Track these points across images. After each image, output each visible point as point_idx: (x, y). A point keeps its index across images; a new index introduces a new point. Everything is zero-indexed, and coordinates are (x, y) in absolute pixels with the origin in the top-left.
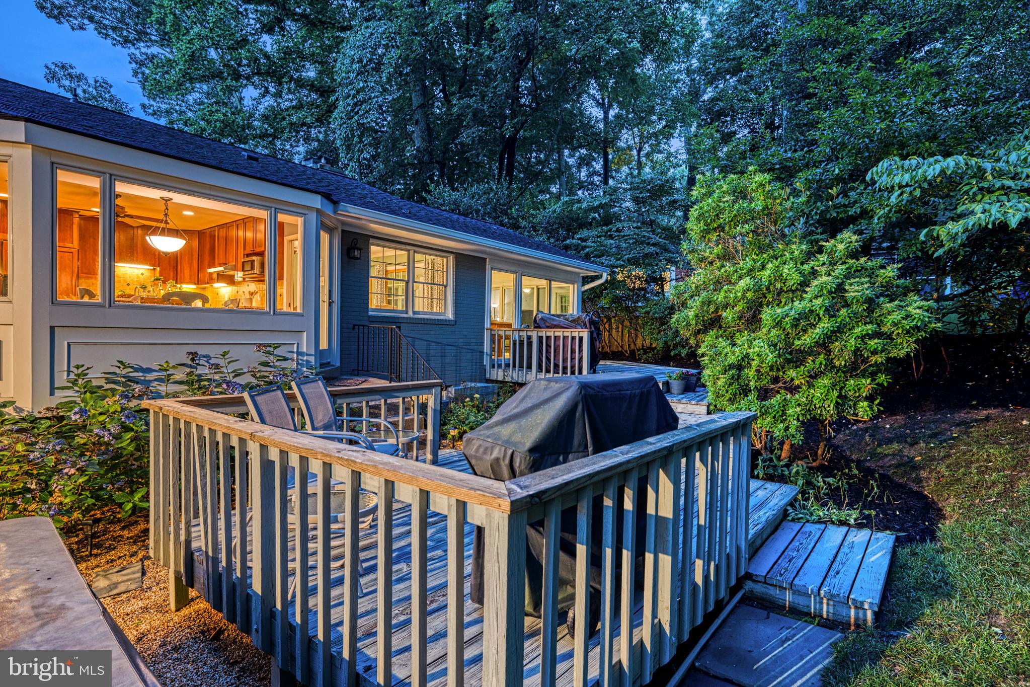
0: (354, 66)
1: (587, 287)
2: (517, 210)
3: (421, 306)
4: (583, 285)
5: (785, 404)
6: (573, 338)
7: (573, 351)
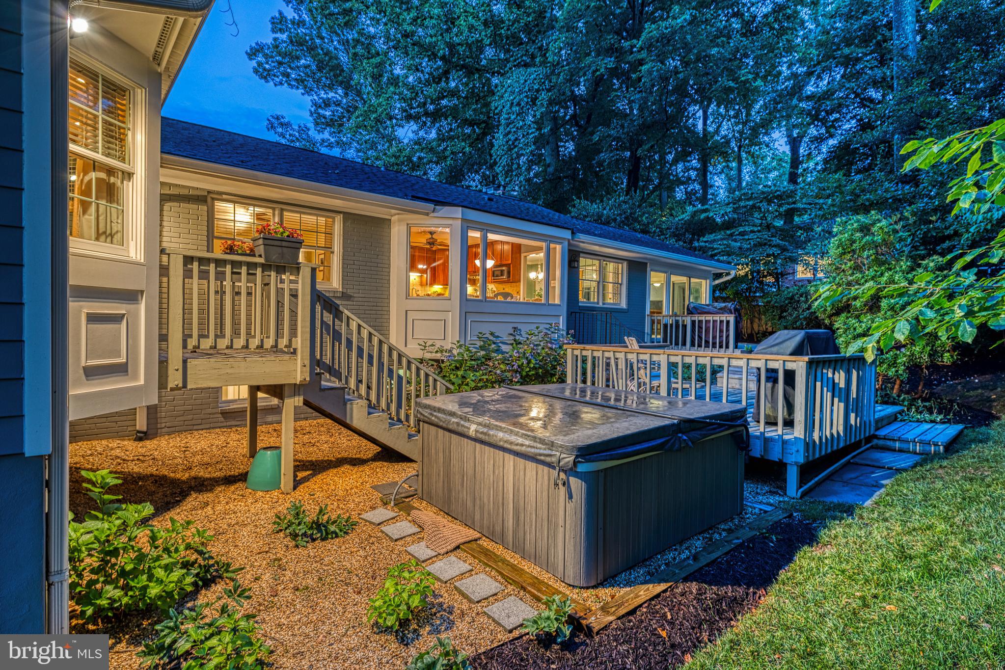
0: (514, 109)
1: (717, 282)
2: (647, 218)
3: (610, 299)
4: (714, 280)
5: (896, 357)
6: (721, 322)
7: (721, 331)
